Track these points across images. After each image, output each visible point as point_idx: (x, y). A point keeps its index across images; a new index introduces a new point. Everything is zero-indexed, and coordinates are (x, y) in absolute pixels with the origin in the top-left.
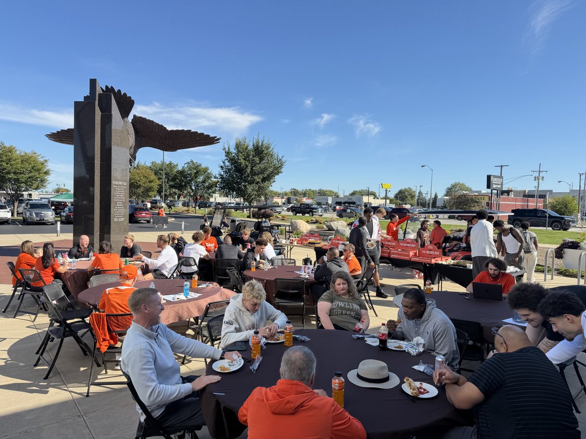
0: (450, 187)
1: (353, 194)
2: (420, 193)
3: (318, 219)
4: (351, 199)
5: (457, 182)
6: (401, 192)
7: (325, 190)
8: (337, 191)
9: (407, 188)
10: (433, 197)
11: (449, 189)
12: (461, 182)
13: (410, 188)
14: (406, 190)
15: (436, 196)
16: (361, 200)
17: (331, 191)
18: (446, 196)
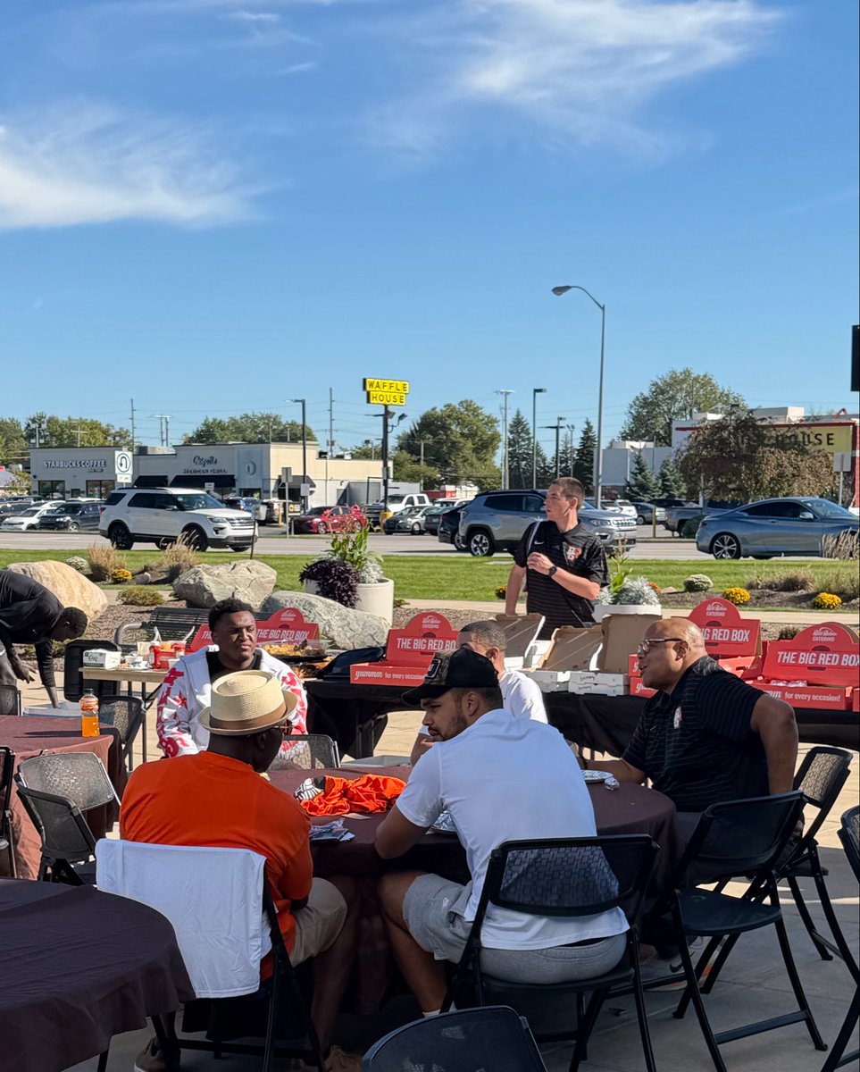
0: (647, 393)
1: (206, 435)
2: (518, 426)
3: (103, 562)
4: (212, 461)
5: (679, 370)
6: (430, 424)
7: (62, 417)
8: (127, 426)
9: (455, 403)
10: (577, 444)
11: (645, 403)
12: (697, 372)
13: (468, 405)
14: (451, 413)
15: (588, 440)
16: (262, 465)
17: (94, 426)
18: (632, 435)
